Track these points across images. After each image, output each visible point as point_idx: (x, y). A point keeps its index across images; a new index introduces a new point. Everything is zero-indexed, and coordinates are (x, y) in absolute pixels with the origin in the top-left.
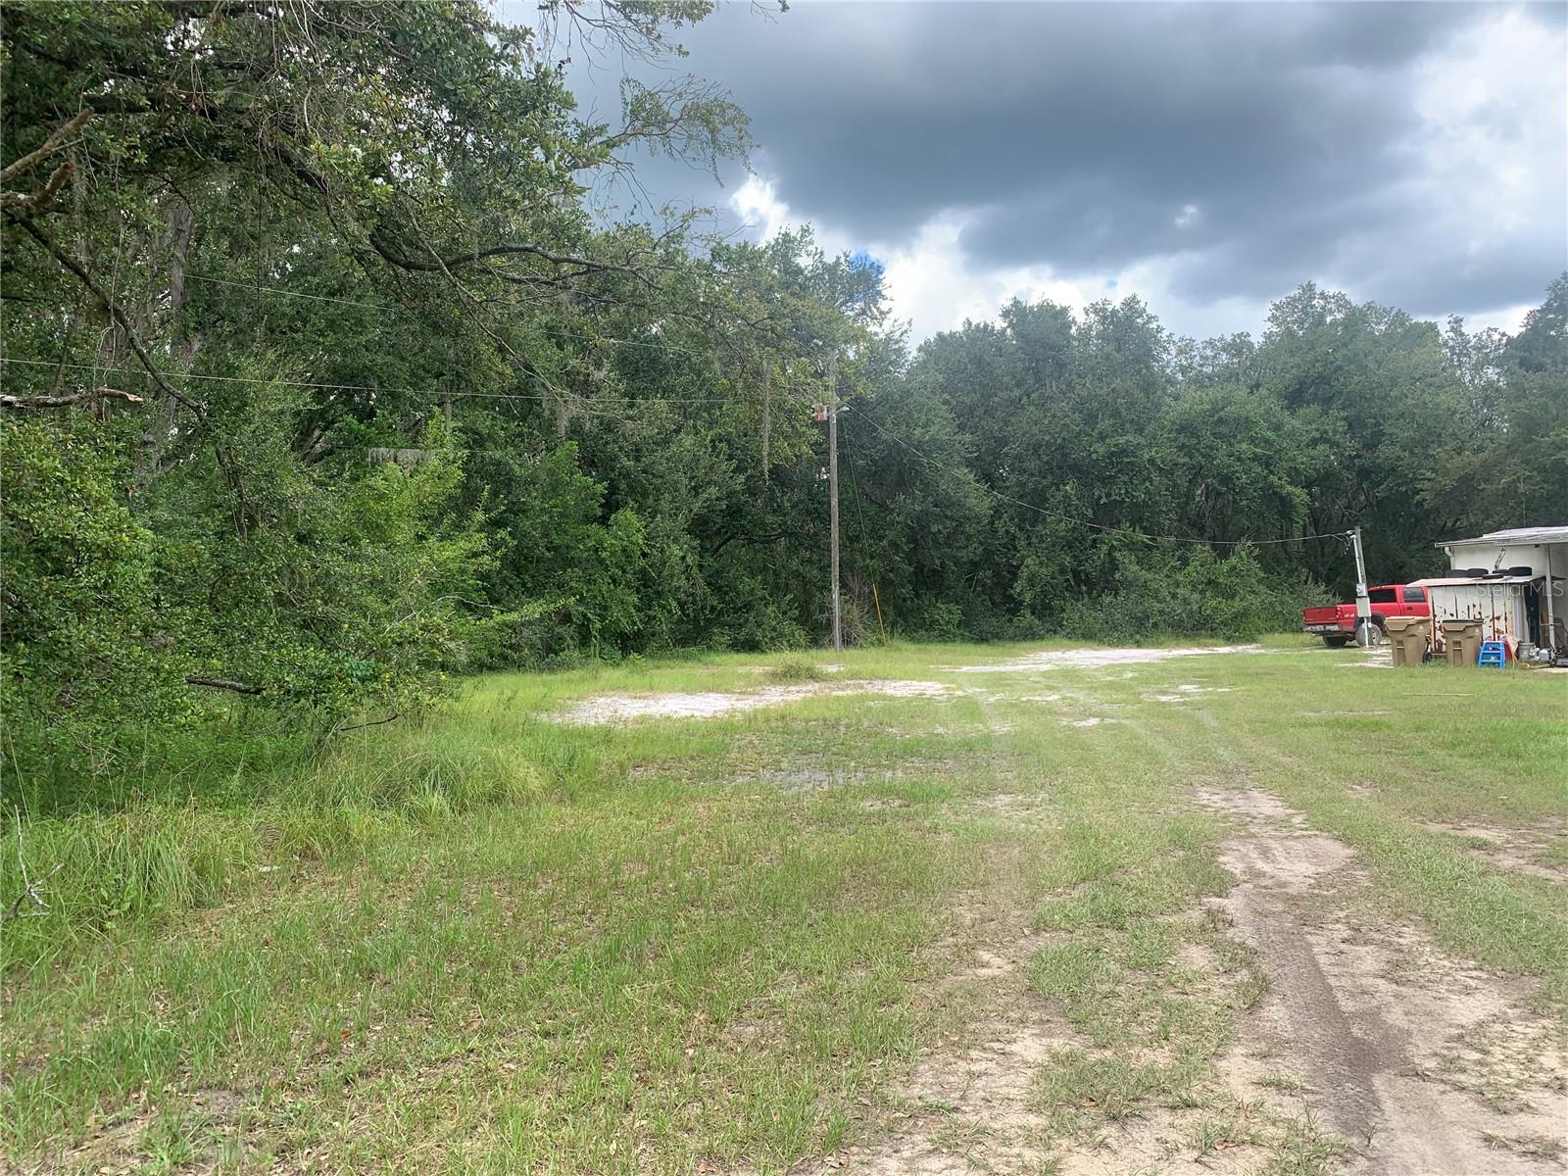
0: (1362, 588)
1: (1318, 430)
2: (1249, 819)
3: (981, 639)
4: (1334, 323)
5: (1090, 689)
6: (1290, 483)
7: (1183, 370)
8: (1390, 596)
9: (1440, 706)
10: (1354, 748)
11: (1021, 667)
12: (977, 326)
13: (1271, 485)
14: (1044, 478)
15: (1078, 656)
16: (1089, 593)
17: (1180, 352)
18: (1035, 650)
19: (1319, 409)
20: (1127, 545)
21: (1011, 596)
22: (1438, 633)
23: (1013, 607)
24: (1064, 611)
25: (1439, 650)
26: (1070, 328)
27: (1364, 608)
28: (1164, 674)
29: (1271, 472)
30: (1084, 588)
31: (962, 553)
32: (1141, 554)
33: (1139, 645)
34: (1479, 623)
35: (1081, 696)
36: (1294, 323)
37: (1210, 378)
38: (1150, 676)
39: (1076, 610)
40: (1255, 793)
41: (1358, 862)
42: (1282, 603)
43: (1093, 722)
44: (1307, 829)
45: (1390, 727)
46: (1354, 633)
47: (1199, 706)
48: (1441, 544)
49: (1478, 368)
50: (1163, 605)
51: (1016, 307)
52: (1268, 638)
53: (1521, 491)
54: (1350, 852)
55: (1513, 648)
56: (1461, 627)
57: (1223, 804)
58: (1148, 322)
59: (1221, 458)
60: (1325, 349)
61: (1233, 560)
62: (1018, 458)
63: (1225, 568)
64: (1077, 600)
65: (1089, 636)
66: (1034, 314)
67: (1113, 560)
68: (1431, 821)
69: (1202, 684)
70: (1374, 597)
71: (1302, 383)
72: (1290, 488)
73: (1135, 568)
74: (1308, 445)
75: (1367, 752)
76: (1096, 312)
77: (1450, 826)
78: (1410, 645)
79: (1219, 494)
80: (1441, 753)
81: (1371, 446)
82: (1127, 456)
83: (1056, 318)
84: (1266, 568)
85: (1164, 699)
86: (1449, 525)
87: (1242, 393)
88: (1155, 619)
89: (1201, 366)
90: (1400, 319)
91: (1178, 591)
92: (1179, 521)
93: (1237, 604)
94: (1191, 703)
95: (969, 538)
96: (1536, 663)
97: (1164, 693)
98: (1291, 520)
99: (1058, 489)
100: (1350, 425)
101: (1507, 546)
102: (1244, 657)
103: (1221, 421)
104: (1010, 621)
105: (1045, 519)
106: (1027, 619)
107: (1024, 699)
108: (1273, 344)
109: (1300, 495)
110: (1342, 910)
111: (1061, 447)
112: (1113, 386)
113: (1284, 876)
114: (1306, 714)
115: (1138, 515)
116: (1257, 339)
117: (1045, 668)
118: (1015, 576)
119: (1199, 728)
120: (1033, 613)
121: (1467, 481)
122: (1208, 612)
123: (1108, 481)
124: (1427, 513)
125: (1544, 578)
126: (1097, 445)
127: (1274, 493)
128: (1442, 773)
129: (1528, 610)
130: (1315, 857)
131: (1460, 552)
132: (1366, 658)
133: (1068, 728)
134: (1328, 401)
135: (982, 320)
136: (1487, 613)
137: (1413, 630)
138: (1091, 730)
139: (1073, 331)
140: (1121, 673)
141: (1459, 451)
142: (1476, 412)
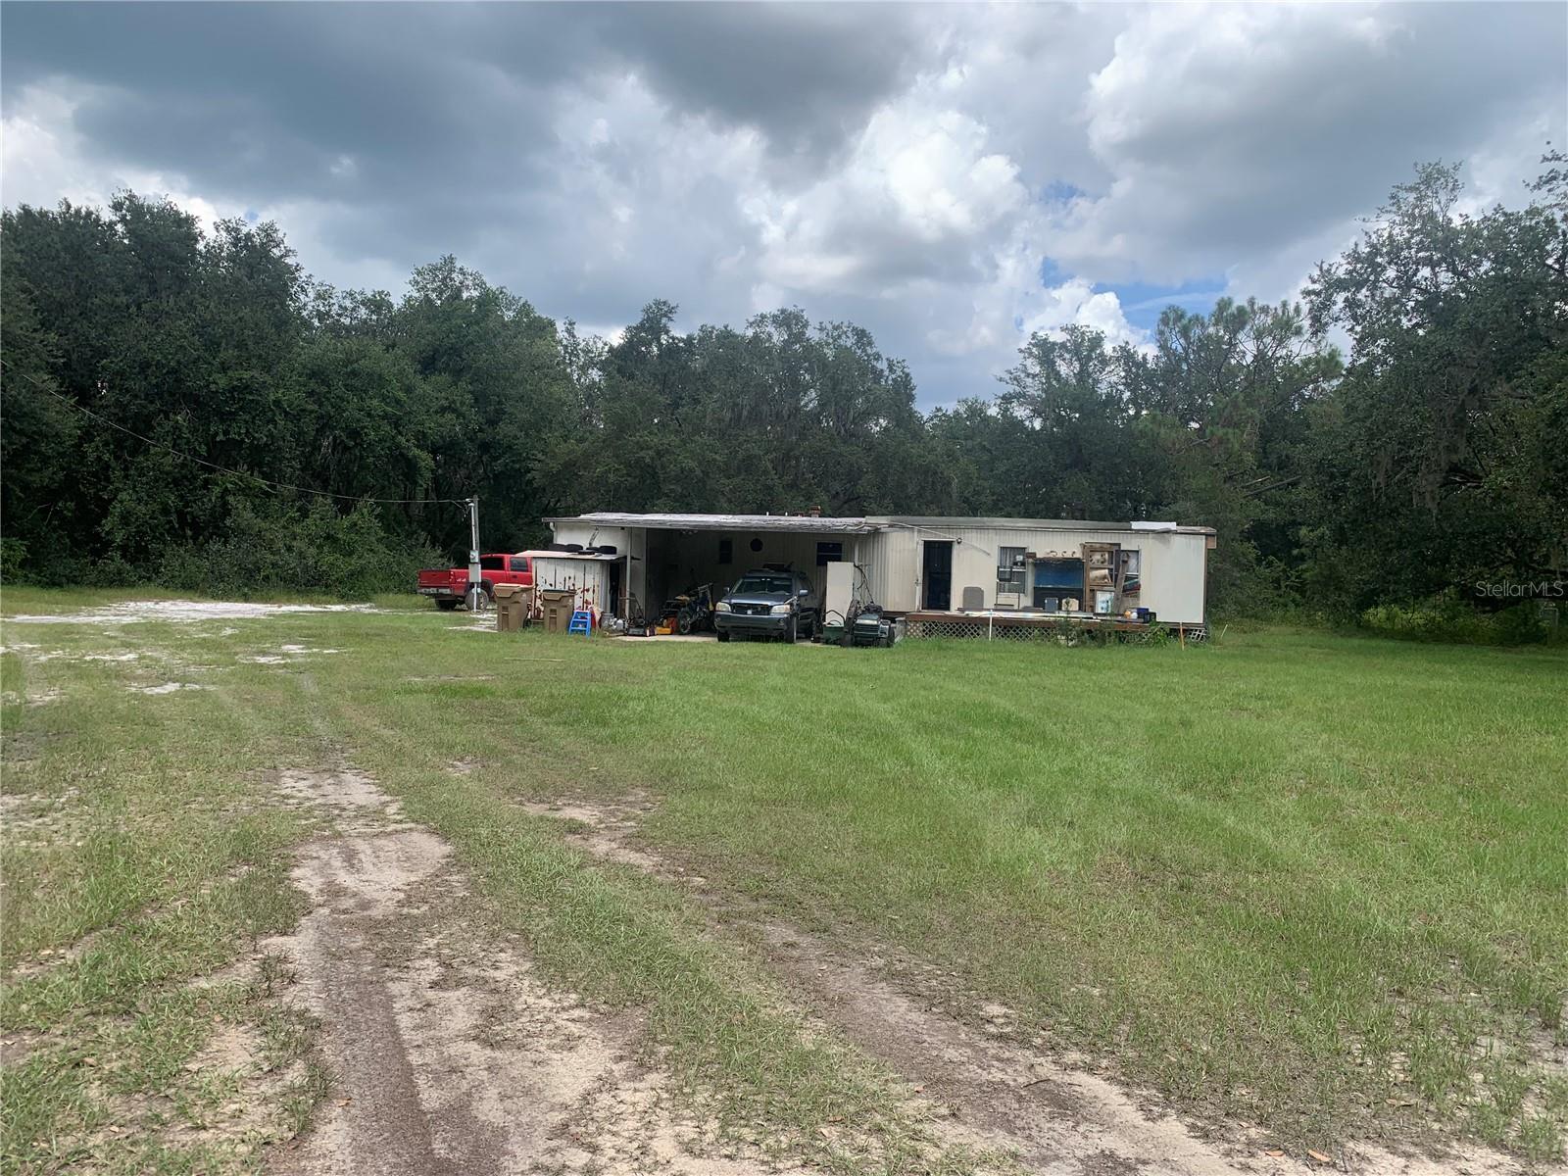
0: (475, 555)
1: (447, 399)
2: (337, 812)
3: (53, 583)
4: (470, 300)
5: (177, 647)
6: (418, 447)
7: (321, 316)
8: (498, 564)
9: (538, 672)
10: (457, 717)
11: (98, 618)
12: (78, 211)
13: (398, 446)
14: (152, 402)
15: (173, 608)
16: (195, 538)
17: (319, 296)
18: (122, 599)
19: (450, 379)
20: (243, 490)
21: (98, 534)
22: (538, 600)
23: (99, 547)
24: (162, 556)
25: (537, 617)
26: (197, 241)
27: (476, 573)
28: (268, 632)
29: (400, 433)
30: (189, 533)
31: (35, 478)
32: (257, 501)
33: (246, 599)
34: (572, 593)
35: (164, 656)
36: (434, 290)
37: (348, 329)
38: (252, 634)
39: (177, 557)
40: (348, 777)
41: (454, 862)
42: (399, 564)
43: (171, 687)
44: (401, 822)
45: (492, 694)
46: (464, 597)
47: (300, 669)
48: (547, 519)
49: (584, 369)
50: (277, 557)
51: (131, 201)
52: (383, 597)
53: (610, 481)
54: (447, 849)
55: (597, 618)
56: (557, 597)
57: (310, 793)
58: (286, 255)
59: (351, 411)
60: (459, 321)
61: (355, 516)
62: (121, 374)
63: (346, 524)
64: (181, 545)
65: (191, 587)
66: (152, 214)
67: (225, 504)
68: (529, 801)
69: (308, 645)
70: (485, 564)
71: (436, 351)
72: (417, 452)
73: (248, 515)
74: (436, 412)
75: (470, 721)
76: (228, 230)
77: (547, 806)
78: (513, 612)
79: (346, 448)
80: (537, 722)
81: (493, 423)
82: (251, 393)
83: (180, 227)
84: (387, 528)
85: (262, 660)
86: (552, 504)
87: (377, 349)
88: (267, 572)
89: (340, 315)
90: (525, 310)
91: (294, 543)
92: (302, 470)
93: (355, 562)
94: (292, 665)
95: (45, 460)
96: (614, 631)
97: (264, 654)
98: (416, 483)
99: (167, 418)
100: (476, 400)
101: (600, 526)
102: (356, 615)
103: (354, 374)
104: (94, 563)
105: (148, 450)
106: (116, 562)
107: (88, 658)
108: (412, 307)
109: (425, 459)
110: (432, 936)
111: (173, 371)
112: (240, 314)
113: (369, 892)
114: (413, 679)
115: (259, 458)
116: (397, 301)
117: (127, 620)
118: (105, 513)
119: (296, 695)
120: (123, 556)
121: (569, 465)
122: (324, 568)
123: (226, 417)
124: (535, 491)
125: (625, 557)
126: (216, 376)
127: (402, 454)
128: (538, 743)
129: (611, 586)
130: (408, 859)
131: (562, 528)
132: (473, 621)
133: (135, 696)
134: (458, 373)
135: (84, 205)
136: (579, 585)
137: (517, 598)
138: (164, 698)
139: (200, 246)
140: (219, 629)
141: (566, 439)
142: (581, 406)
